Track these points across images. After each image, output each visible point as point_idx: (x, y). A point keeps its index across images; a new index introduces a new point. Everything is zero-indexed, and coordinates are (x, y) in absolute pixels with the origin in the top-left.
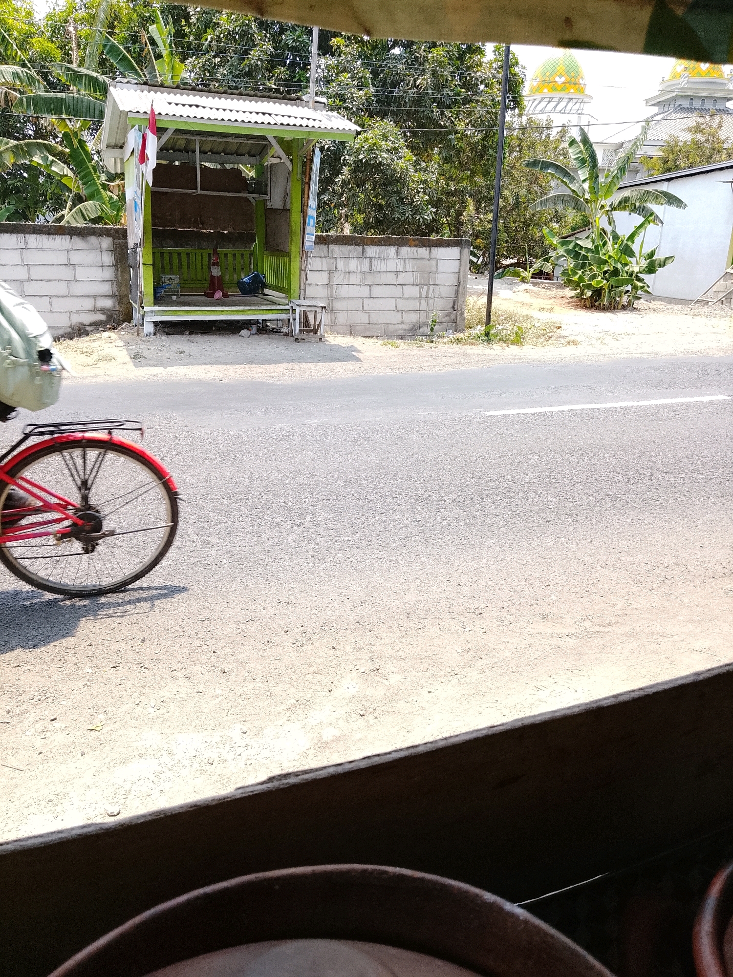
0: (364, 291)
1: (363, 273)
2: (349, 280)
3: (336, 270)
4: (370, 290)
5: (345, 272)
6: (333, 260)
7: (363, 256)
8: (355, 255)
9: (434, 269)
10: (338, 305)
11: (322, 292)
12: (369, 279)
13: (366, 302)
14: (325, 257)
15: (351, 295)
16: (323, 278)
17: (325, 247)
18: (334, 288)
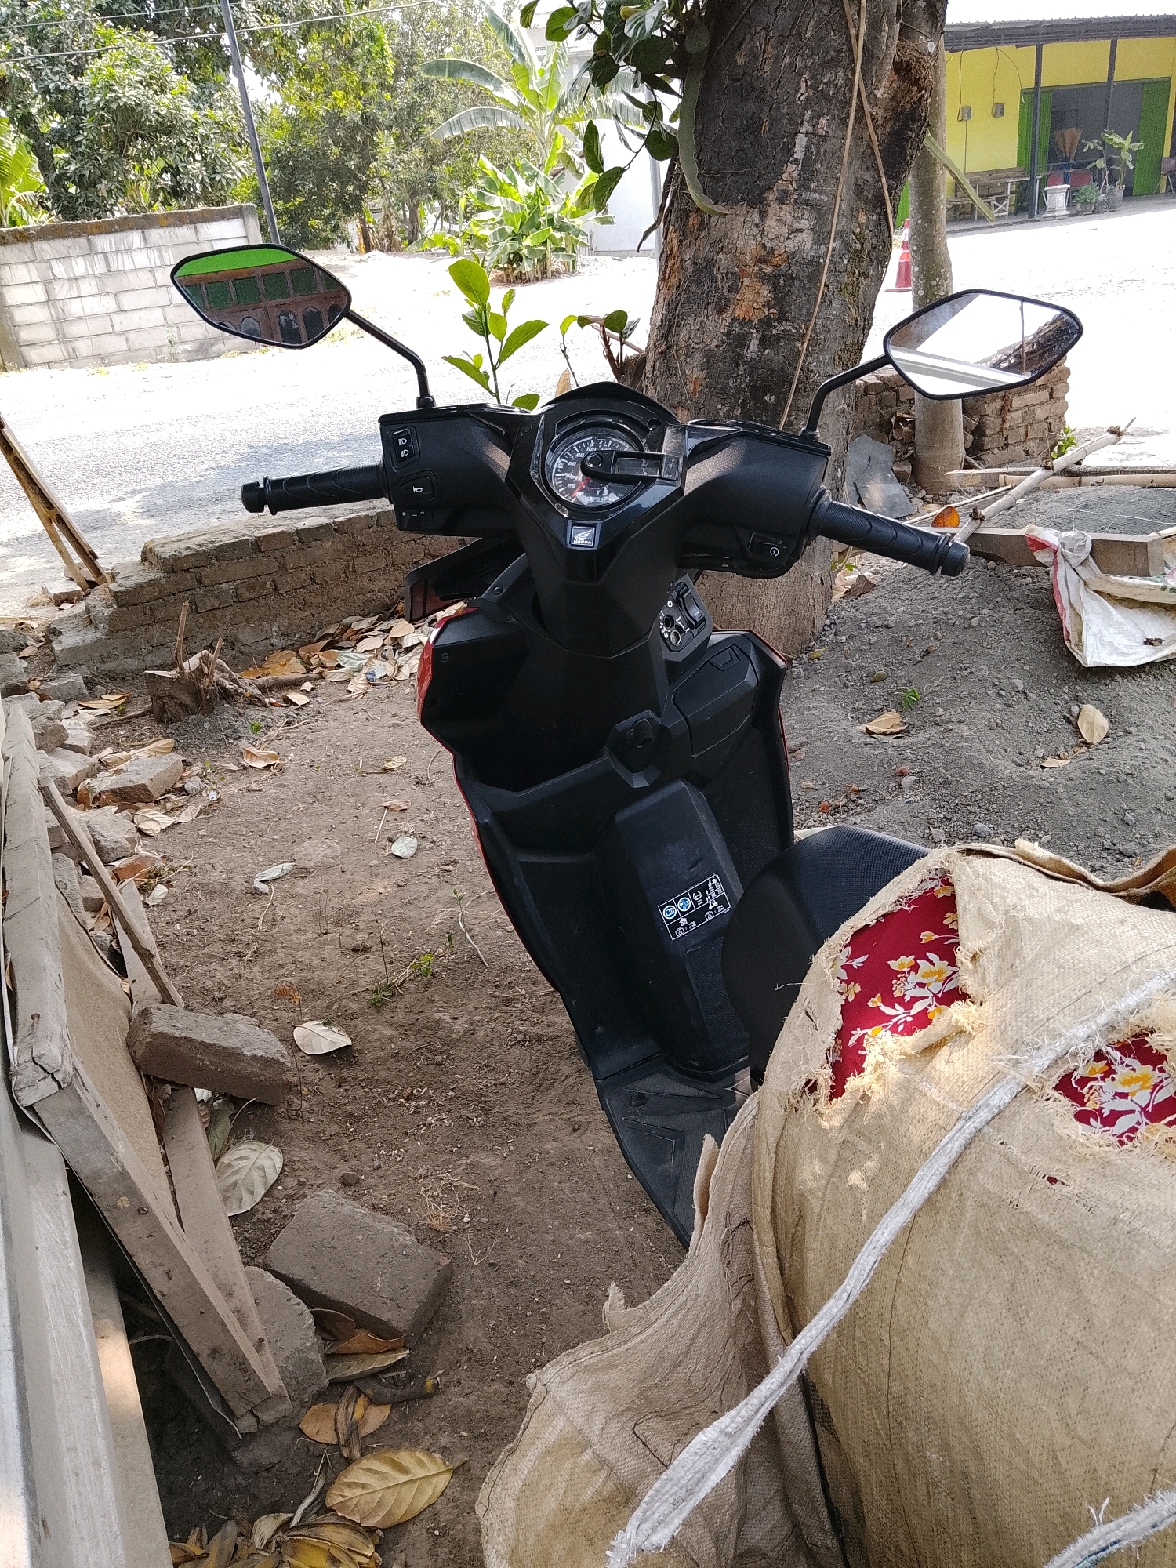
0: (109, 303)
1: (99, 277)
2: (79, 290)
3: (55, 278)
4: (117, 300)
5: (69, 279)
6: (45, 265)
7: (91, 252)
8: (78, 251)
10: (73, 330)
11: (41, 314)
12: (111, 285)
13: (116, 319)
14: (31, 261)
15: (88, 312)
16: (38, 293)
17: (27, 247)
18: (60, 305)
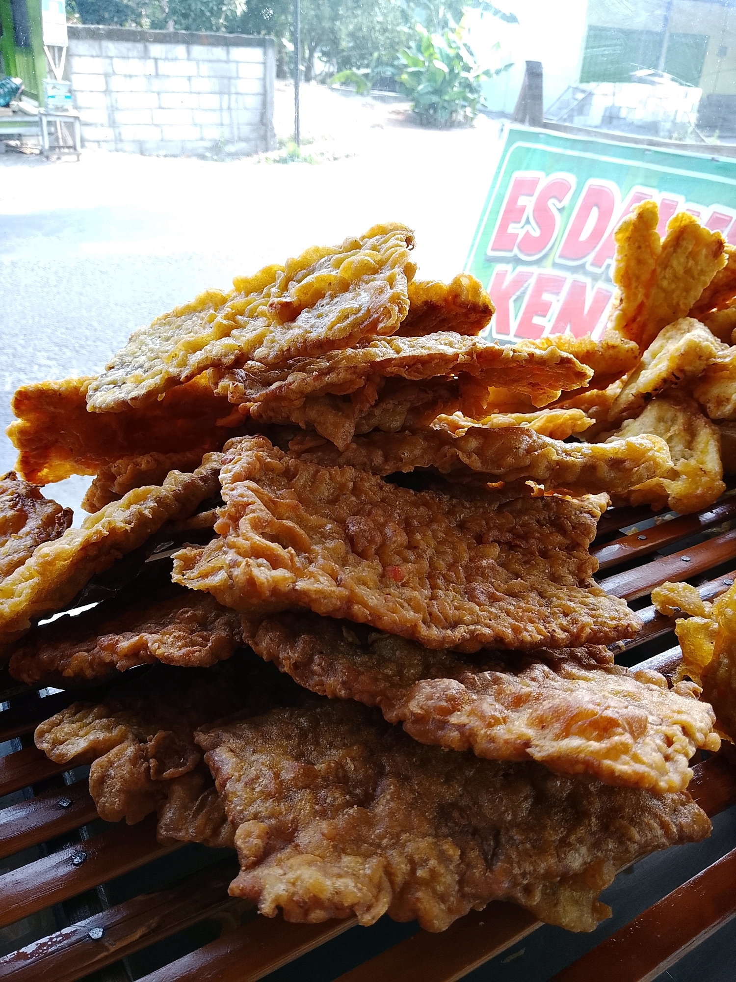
0: (152, 100)
1: (149, 77)
2: (131, 85)
3: (114, 73)
4: (159, 99)
5: (125, 76)
6: (108, 61)
7: (145, 56)
8: (135, 54)
9: (234, 74)
10: (122, 117)
11: (99, 101)
12: (157, 85)
13: (156, 113)
14: (98, 56)
15: (135, 105)
16: (99, 83)
17: (95, 44)
18: (114, 95)
